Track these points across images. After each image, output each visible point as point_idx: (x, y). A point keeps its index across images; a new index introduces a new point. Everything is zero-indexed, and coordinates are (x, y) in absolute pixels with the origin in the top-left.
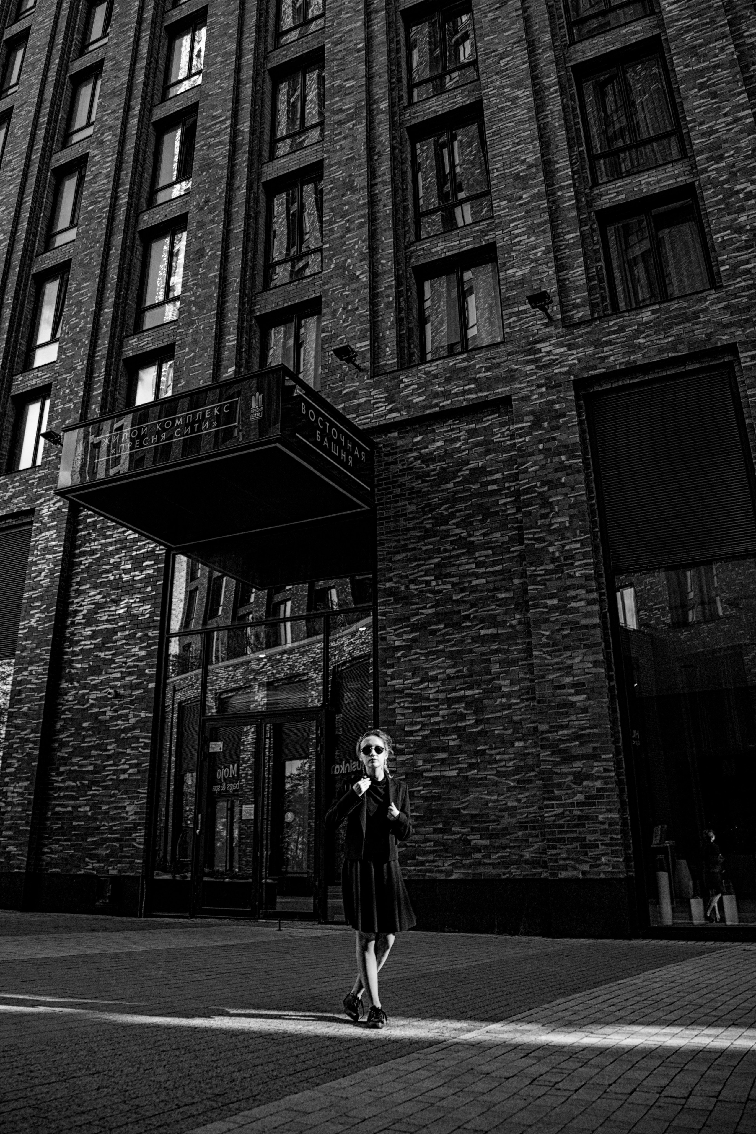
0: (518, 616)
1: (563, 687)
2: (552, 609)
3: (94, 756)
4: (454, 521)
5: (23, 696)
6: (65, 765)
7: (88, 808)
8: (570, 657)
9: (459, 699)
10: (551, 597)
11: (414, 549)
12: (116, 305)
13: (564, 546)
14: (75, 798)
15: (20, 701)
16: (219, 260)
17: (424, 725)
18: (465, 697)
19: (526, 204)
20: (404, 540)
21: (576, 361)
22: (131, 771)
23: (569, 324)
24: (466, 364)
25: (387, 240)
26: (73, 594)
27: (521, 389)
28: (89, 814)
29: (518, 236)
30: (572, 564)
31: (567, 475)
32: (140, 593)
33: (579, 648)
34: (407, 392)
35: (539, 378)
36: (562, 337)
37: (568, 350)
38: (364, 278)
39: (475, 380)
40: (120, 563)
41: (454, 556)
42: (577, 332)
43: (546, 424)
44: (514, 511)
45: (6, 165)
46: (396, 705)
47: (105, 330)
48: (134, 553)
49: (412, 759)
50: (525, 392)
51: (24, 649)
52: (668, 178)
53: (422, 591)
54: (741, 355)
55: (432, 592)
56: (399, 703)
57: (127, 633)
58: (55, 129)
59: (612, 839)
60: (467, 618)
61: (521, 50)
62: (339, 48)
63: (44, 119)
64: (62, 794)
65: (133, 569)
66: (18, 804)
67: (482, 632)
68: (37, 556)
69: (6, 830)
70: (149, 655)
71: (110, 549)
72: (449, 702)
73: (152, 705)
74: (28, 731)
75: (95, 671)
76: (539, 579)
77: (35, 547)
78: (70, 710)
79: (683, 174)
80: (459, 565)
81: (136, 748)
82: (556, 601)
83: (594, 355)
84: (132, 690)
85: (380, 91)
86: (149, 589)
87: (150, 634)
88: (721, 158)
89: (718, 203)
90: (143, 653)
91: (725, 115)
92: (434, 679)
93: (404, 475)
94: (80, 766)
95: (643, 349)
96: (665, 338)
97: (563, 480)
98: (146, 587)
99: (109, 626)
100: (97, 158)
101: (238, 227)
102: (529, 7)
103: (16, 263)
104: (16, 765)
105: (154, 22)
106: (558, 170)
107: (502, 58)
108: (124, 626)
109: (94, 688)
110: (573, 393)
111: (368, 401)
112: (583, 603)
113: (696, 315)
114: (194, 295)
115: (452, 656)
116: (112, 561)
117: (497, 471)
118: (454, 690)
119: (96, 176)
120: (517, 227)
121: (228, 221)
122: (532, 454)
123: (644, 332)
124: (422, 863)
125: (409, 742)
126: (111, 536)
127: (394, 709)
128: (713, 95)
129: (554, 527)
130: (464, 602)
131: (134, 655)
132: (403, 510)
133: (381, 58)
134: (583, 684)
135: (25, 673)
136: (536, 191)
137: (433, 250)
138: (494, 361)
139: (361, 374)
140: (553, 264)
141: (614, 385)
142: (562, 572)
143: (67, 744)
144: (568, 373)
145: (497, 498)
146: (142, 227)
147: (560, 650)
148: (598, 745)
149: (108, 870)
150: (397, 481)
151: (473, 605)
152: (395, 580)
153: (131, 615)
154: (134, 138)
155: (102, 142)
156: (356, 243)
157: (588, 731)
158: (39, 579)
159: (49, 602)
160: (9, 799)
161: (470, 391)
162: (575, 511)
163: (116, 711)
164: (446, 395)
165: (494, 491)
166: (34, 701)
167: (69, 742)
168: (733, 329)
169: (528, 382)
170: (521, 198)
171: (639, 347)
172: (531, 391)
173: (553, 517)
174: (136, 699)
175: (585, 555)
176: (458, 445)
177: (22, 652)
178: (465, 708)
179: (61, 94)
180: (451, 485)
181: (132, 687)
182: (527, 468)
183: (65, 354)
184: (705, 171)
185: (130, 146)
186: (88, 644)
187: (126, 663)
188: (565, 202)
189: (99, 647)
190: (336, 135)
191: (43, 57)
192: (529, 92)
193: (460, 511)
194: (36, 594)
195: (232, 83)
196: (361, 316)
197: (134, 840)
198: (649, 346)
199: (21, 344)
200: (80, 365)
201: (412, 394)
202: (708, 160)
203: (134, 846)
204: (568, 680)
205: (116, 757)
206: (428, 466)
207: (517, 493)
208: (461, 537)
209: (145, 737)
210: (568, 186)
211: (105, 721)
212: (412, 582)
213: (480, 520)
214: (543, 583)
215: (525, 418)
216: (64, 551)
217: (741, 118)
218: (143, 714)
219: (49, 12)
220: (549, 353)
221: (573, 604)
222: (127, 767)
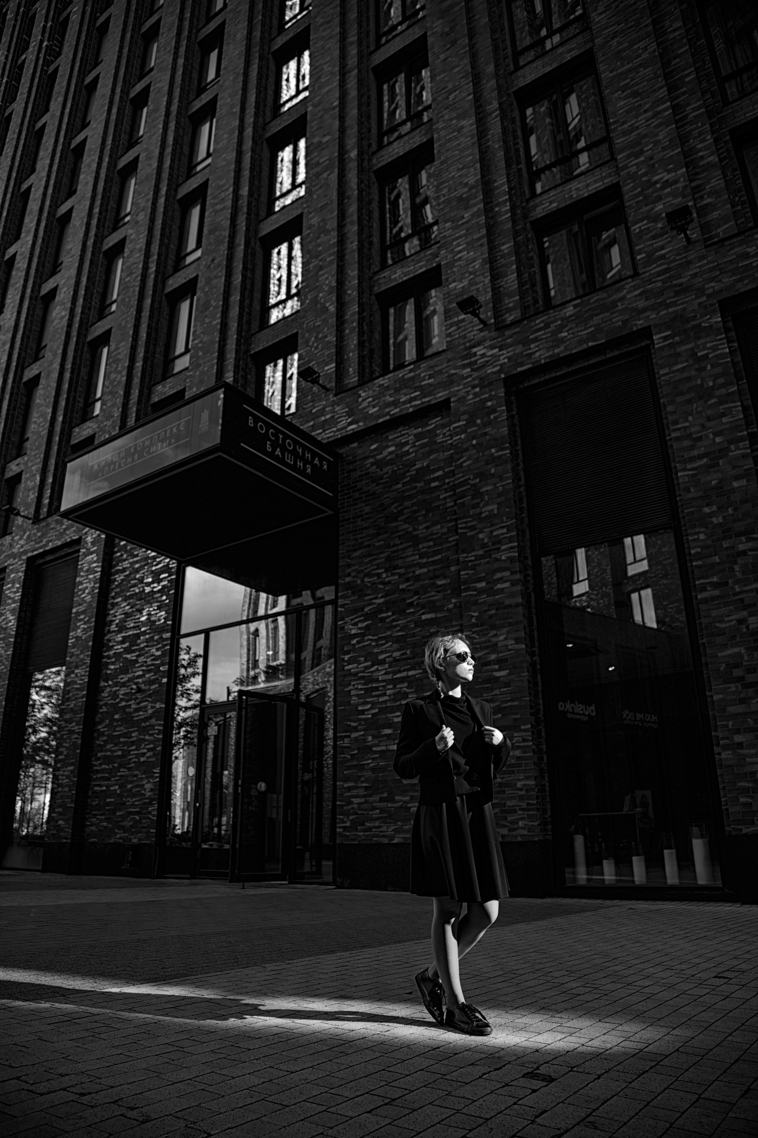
0: (453, 601)
1: (488, 663)
2: (481, 591)
3: (123, 743)
4: (402, 518)
5: (71, 694)
6: (102, 751)
7: (117, 787)
8: (496, 635)
9: (402, 680)
10: (480, 580)
11: (369, 546)
12: (145, 359)
13: (491, 532)
14: (108, 779)
15: (68, 699)
16: (220, 309)
17: (373, 704)
18: (408, 677)
19: (466, 222)
20: (361, 538)
21: (506, 360)
22: (148, 754)
23: (501, 327)
24: (412, 374)
25: (353, 273)
26: (109, 607)
27: (458, 391)
28: (118, 792)
29: (460, 252)
30: (499, 549)
31: (497, 466)
32: (157, 602)
33: (502, 627)
34: (365, 404)
35: (474, 379)
36: (494, 339)
37: (500, 351)
38: (332, 309)
39: (421, 388)
40: (143, 577)
41: (401, 549)
42: (507, 333)
43: (479, 421)
44: (452, 504)
45: (69, 253)
46: (351, 687)
47: (136, 381)
48: (154, 568)
49: (363, 735)
50: (462, 394)
51: (72, 655)
52: (595, 182)
53: (375, 583)
54: (654, 337)
55: (383, 583)
56: (354, 685)
57: (148, 636)
58: (105, 217)
59: (528, 804)
60: (411, 605)
61: (467, 84)
62: (319, 108)
63: (97, 210)
64: (99, 776)
65: (153, 582)
66: (66, 786)
67: (424, 617)
68: (82, 576)
69: (58, 808)
70: (163, 654)
71: (137, 566)
72: (395, 682)
73: (164, 697)
74: (74, 724)
75: (124, 670)
76: (470, 564)
77: (82, 569)
78: (106, 705)
79: (610, 175)
80: (405, 558)
81: (152, 735)
82: (483, 584)
83: (522, 353)
84: (150, 685)
85: (351, 141)
86: (164, 598)
87: (164, 636)
88: (642, 152)
89: (636, 196)
90: (159, 653)
91: (646, 111)
92: (383, 662)
93: (362, 480)
94: (112, 752)
95: (565, 342)
96: (586, 329)
97: (493, 471)
98: (162, 596)
99: (135, 632)
100: (133, 237)
101: (237, 279)
102: (476, 43)
103: (74, 333)
104: (65, 753)
105: (178, 113)
106: (497, 188)
107: (451, 94)
108: (145, 631)
109: (124, 685)
110: (503, 390)
111: (333, 417)
112: (507, 585)
113: (614, 304)
114: (201, 342)
115: (397, 640)
116: (138, 576)
117: (439, 469)
118: (400, 672)
119: (132, 252)
120: (459, 245)
121: (229, 275)
122: (467, 450)
123: (567, 326)
124: (370, 829)
125: (361, 719)
126: (137, 556)
127: (350, 691)
128: (635, 94)
129: (483, 515)
130: (408, 590)
131: (152, 655)
132: (360, 511)
133: (353, 112)
134: (506, 660)
135: (73, 676)
136: (475, 209)
137: (393, 277)
138: (437, 369)
139: (328, 393)
140: (488, 274)
141: (542, 379)
142: (490, 556)
143: (102, 734)
144: (500, 372)
145: (438, 493)
146: (168, 290)
147: (487, 629)
148: (518, 716)
149: (131, 839)
150: (356, 486)
151: (416, 593)
152: (353, 574)
153: (150, 621)
154: (161, 215)
155: (137, 222)
156: (327, 279)
157: (510, 704)
158: (83, 596)
159: (90, 614)
160: (60, 782)
161: (415, 398)
162: (502, 499)
163: (138, 704)
164: (395, 404)
165: (436, 487)
166: (78, 698)
167: (104, 732)
168: (648, 313)
169: (464, 384)
170: (463, 218)
171: (563, 340)
172: (468, 392)
173: (484, 506)
174: (153, 693)
175: (511, 540)
176: (406, 448)
177: (71, 657)
178: (408, 687)
179: (111, 187)
180: (400, 486)
181: (151, 682)
182: (462, 463)
183: (105, 405)
184: (626, 167)
185: (159, 222)
186: (119, 648)
187: (146, 662)
188: (501, 216)
189: (128, 651)
190: (314, 186)
191: (96, 158)
192: (473, 120)
193: (408, 508)
194: (81, 608)
195: (234, 154)
196: (329, 342)
197: (150, 813)
198: (571, 338)
199: (79, 402)
200: (117, 413)
201: (368, 406)
202: (628, 157)
203: (150, 818)
204: (493, 657)
205: (138, 743)
206: (381, 470)
207: (454, 488)
208: (407, 532)
209: (160, 725)
210: (505, 202)
211: (130, 713)
212: (366, 575)
213: (423, 515)
214: (473, 568)
215: (462, 417)
216: (101, 571)
217: (660, 112)
218: (158, 706)
219: (101, 118)
220: (483, 355)
221: (499, 586)
222: (145, 751)
